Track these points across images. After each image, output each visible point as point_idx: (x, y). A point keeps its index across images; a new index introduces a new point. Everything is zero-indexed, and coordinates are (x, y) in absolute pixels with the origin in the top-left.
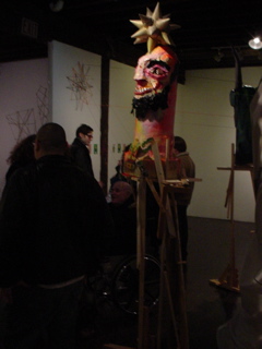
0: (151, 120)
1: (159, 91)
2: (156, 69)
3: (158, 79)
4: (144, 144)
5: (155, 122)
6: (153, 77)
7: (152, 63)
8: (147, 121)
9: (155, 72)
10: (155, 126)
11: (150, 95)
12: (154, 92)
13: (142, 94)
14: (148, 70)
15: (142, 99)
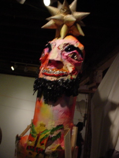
0: (62, 106)
1: (74, 77)
2: (75, 54)
3: (75, 65)
4: (53, 131)
5: (66, 108)
6: (71, 61)
7: (70, 48)
8: (59, 106)
9: (73, 57)
10: (65, 113)
11: (66, 78)
12: (69, 77)
13: (58, 76)
14: (66, 54)
15: (56, 82)
